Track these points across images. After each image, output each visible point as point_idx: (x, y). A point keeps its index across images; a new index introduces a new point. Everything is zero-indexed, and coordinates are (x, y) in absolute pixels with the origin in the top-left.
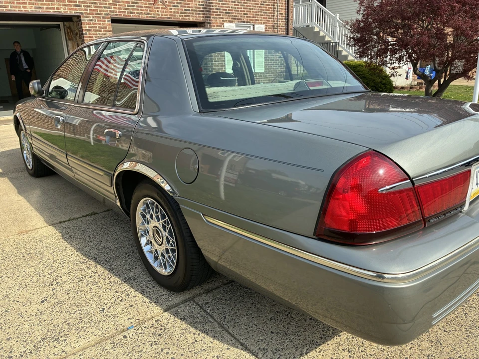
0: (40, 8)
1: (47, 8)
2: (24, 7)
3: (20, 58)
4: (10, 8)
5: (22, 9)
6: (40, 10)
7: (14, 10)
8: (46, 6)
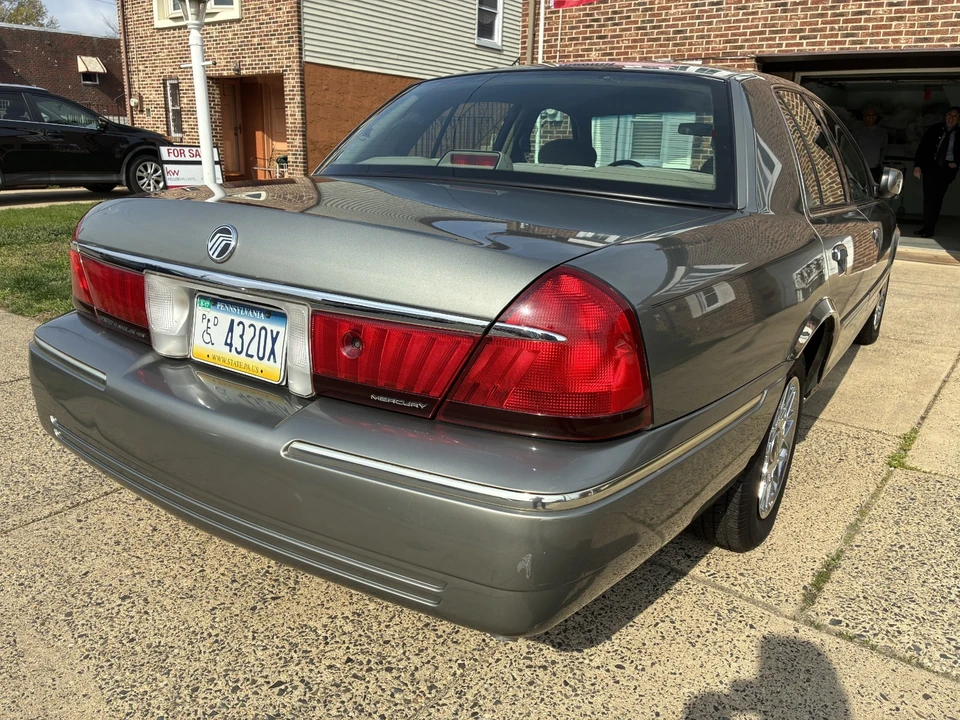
0: (926, 40)
1: (940, 40)
2: (894, 41)
3: (947, 141)
4: (868, 45)
5: (891, 44)
6: (925, 44)
7: (875, 48)
8: (939, 36)
